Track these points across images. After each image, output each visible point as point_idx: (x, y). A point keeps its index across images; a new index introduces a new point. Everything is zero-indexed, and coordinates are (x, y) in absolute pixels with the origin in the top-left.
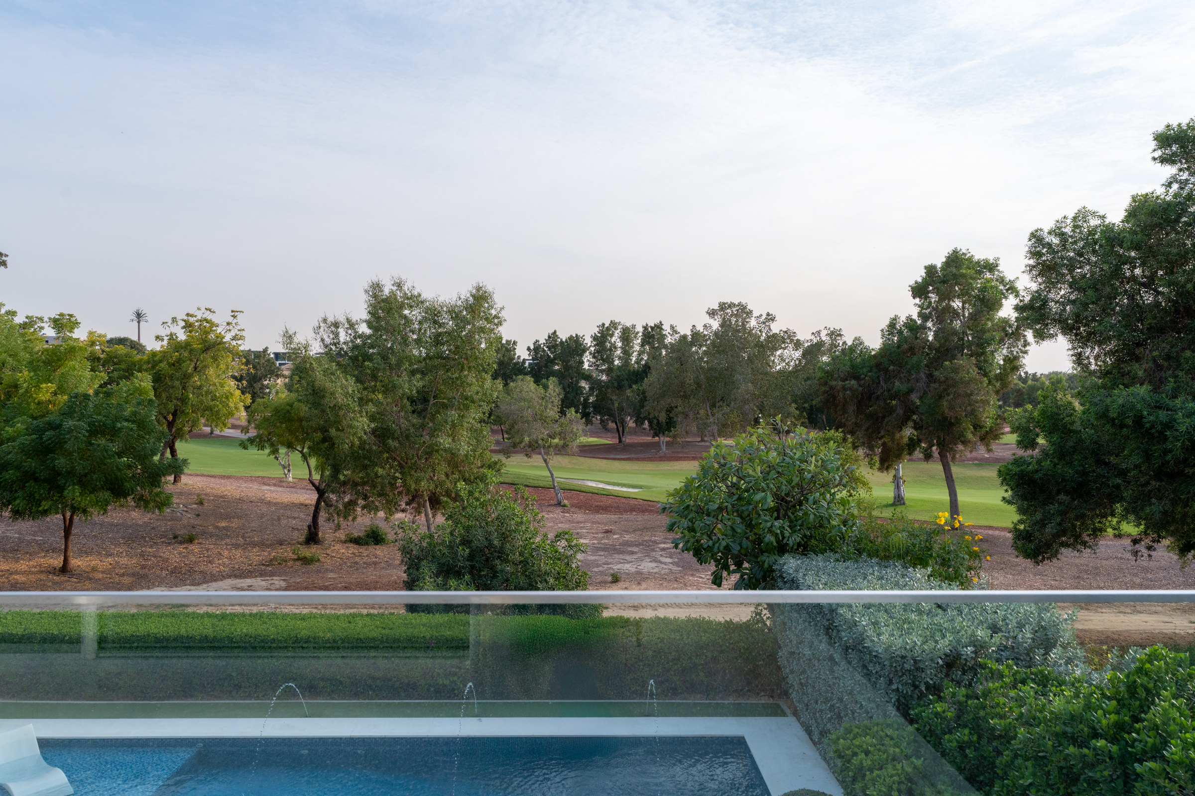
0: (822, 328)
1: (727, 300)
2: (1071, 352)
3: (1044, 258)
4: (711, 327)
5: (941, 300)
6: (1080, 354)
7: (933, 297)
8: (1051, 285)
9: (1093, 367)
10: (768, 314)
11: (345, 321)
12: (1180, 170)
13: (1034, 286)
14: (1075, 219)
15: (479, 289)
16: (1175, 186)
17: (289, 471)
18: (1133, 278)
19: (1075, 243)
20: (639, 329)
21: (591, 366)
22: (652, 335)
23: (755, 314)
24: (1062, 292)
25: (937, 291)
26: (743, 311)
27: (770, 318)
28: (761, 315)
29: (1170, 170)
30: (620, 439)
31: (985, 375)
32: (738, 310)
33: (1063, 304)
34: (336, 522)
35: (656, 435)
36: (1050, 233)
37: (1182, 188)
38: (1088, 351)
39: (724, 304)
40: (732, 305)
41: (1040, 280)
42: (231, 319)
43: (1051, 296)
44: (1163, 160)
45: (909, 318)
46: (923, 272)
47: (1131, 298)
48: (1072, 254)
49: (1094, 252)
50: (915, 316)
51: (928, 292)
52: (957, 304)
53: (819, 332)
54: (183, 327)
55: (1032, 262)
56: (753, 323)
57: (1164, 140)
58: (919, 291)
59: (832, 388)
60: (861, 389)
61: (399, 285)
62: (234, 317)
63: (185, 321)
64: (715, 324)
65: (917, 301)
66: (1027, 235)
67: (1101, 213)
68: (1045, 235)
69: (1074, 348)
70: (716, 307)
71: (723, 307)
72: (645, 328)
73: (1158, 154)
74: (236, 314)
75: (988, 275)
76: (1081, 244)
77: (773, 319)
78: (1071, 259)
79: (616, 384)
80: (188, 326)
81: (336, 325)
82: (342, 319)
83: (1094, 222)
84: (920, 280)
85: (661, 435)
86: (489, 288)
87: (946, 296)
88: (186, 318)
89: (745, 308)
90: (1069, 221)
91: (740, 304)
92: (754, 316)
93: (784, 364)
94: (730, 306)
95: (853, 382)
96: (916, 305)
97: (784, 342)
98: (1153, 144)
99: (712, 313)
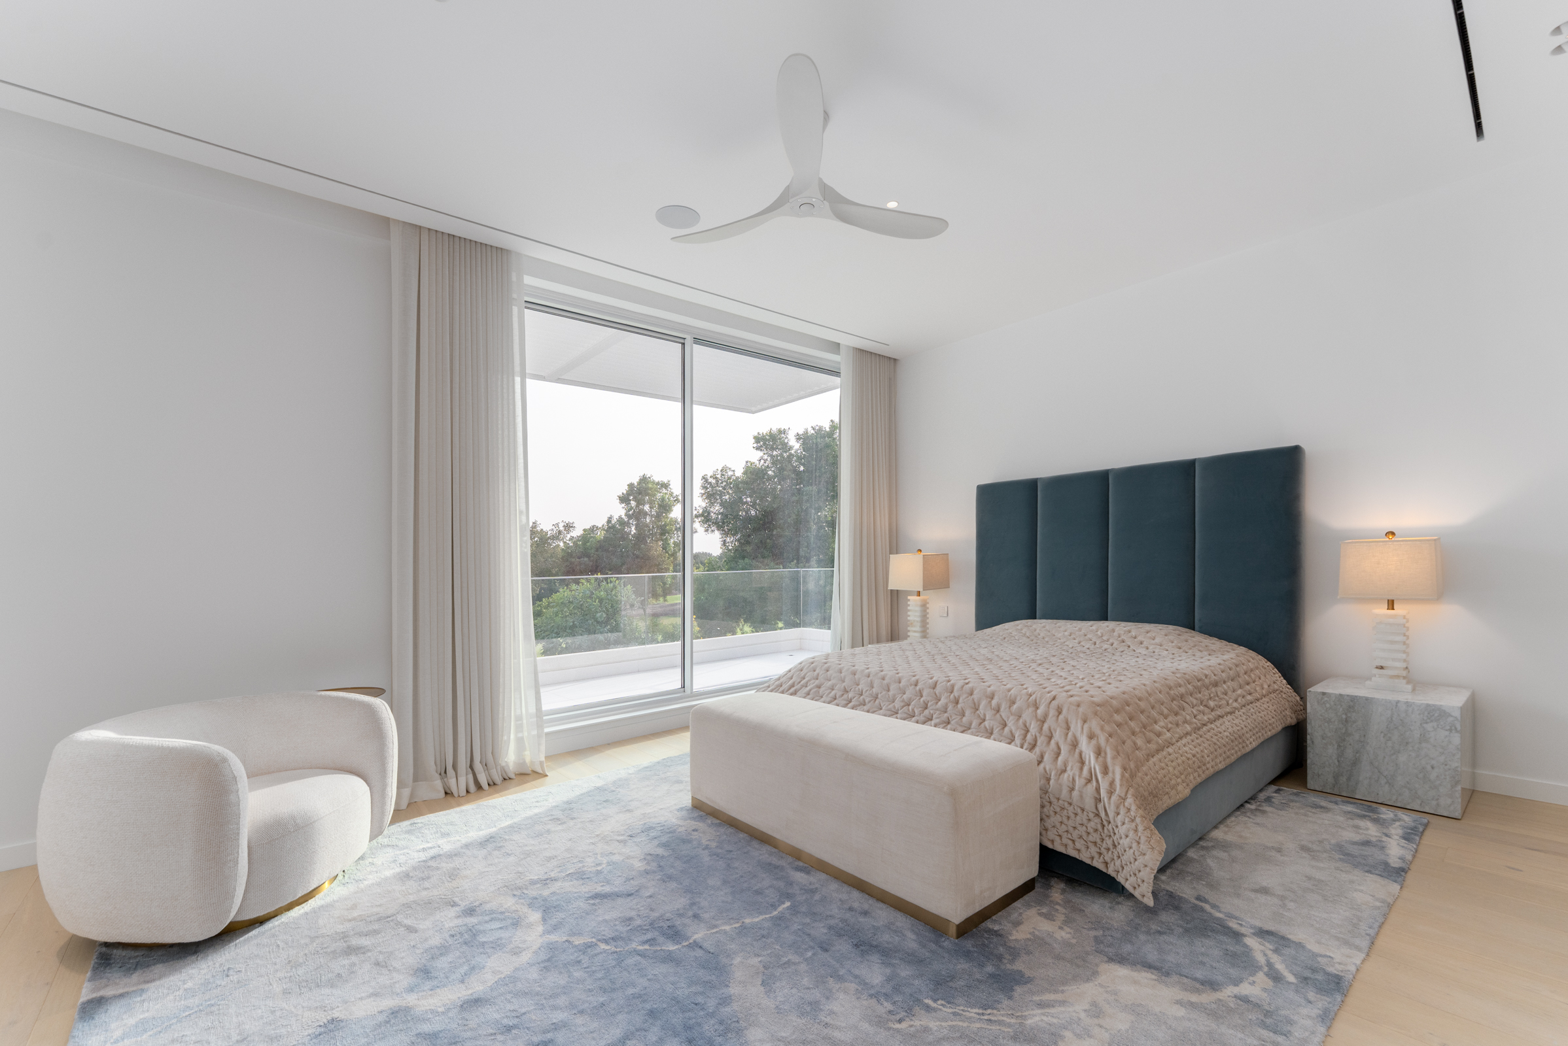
0: (560, 521)
2: (721, 540)
3: (708, 490)
5: (637, 506)
6: (725, 540)
7: (633, 503)
8: (712, 504)
9: (730, 548)
12: (764, 454)
13: (704, 505)
14: (721, 470)
16: (762, 461)
18: (746, 503)
19: (722, 483)
24: (717, 508)
25: (635, 499)
29: (760, 454)
31: (667, 552)
33: (718, 514)
36: (711, 477)
37: (765, 463)
38: (728, 540)
41: (706, 501)
43: (712, 509)
44: (757, 449)
45: (620, 517)
46: (627, 487)
47: (747, 513)
48: (721, 489)
49: (731, 488)
50: (623, 517)
51: (630, 500)
52: (647, 508)
53: (557, 523)
55: (703, 492)
57: (758, 439)
58: (624, 499)
59: (571, 563)
60: (591, 563)
65: (623, 505)
66: (701, 478)
67: (733, 469)
68: (709, 478)
69: (722, 537)
73: (755, 445)
75: (664, 491)
76: (724, 483)
78: (720, 491)
83: (730, 473)
84: (625, 492)
87: (640, 503)
90: (719, 471)
95: (586, 559)
96: (623, 508)
98: (753, 441)
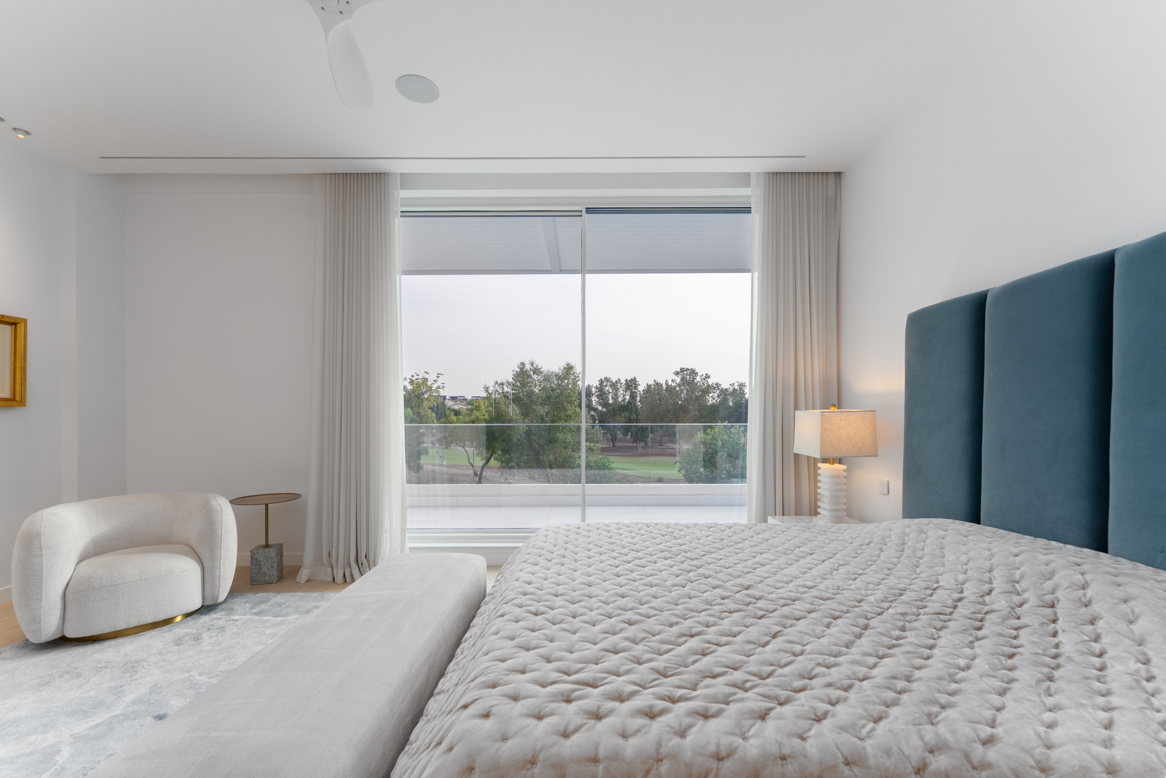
1: (685, 367)
4: (675, 381)
10: (706, 375)
11: (506, 383)
15: (568, 365)
17: (444, 459)
20: (623, 381)
21: (597, 403)
22: (631, 384)
23: (700, 374)
26: (693, 373)
27: (707, 376)
28: (703, 375)
30: (613, 443)
32: (690, 372)
34: (505, 477)
35: (635, 441)
39: (683, 368)
40: (687, 369)
42: (436, 379)
53: (733, 384)
54: (409, 383)
56: (698, 379)
61: (532, 364)
62: (438, 377)
63: (410, 379)
64: (678, 379)
70: (679, 370)
71: (682, 370)
72: (626, 380)
74: (440, 375)
77: (709, 377)
79: (612, 413)
80: (412, 382)
81: (502, 384)
82: (505, 381)
85: (638, 442)
86: (573, 364)
88: (411, 378)
89: (694, 371)
91: (692, 369)
92: (699, 375)
93: (714, 401)
94: (686, 370)
97: (715, 389)
99: (677, 373)
